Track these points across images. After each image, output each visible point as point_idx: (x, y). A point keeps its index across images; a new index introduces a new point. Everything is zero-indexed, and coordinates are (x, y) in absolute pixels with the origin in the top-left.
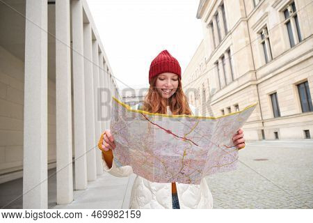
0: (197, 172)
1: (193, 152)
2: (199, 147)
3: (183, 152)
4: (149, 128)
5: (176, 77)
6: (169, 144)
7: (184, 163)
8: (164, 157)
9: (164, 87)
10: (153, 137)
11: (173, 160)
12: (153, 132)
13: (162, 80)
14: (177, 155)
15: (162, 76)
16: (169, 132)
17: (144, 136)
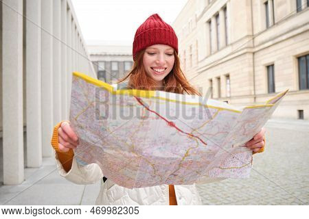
0: (194, 173)
1: (198, 152)
2: (207, 147)
3: (184, 152)
5: (171, 51)
7: (181, 165)
8: (157, 158)
9: (155, 65)
11: (168, 162)
13: (151, 54)
14: (175, 156)
15: (152, 49)
17: (133, 130)
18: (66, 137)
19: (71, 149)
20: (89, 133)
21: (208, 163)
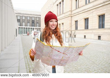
0: (65, 63)
1: (65, 57)
2: (67, 56)
3: (62, 57)
4: (52, 50)
6: (58, 55)
7: (61, 60)
8: (55, 59)
10: (52, 53)
11: (58, 60)
12: (53, 52)
14: (60, 58)
16: (59, 51)
17: (49, 53)
18: (33, 53)
19: (34, 55)
20: (39, 52)
21: (68, 60)
